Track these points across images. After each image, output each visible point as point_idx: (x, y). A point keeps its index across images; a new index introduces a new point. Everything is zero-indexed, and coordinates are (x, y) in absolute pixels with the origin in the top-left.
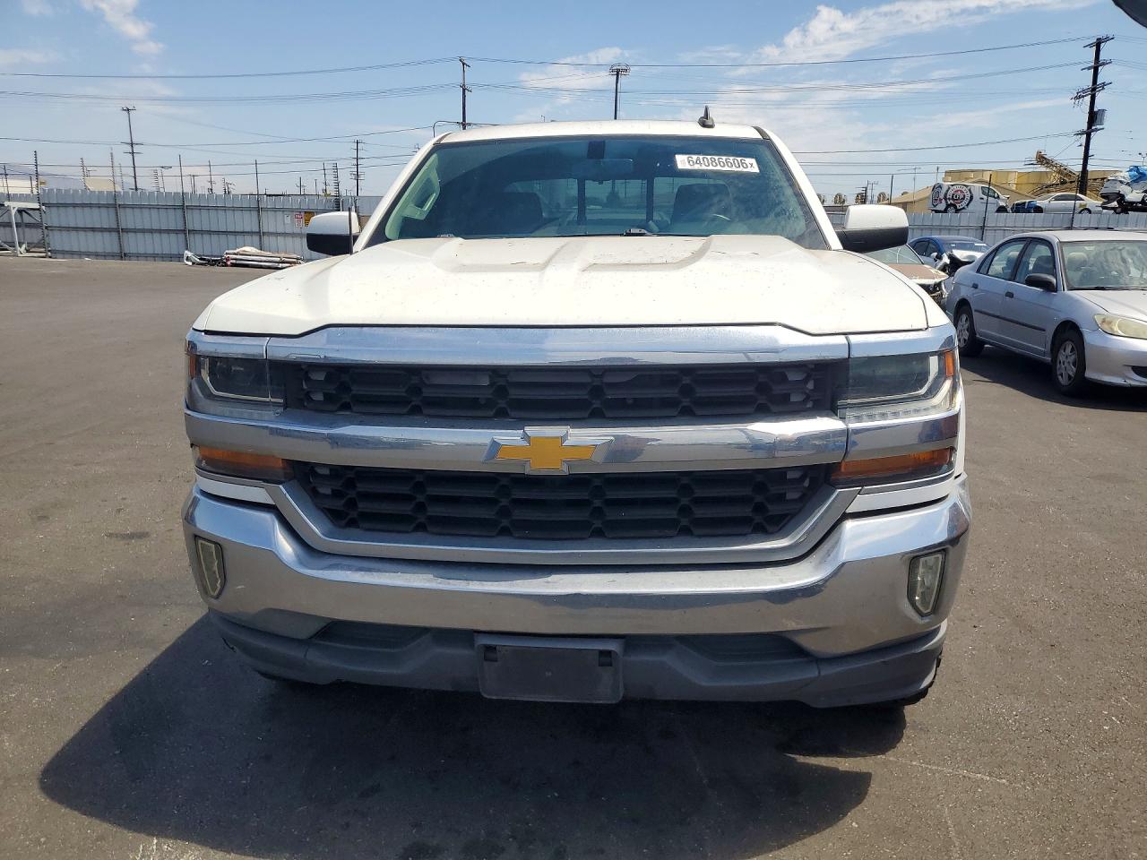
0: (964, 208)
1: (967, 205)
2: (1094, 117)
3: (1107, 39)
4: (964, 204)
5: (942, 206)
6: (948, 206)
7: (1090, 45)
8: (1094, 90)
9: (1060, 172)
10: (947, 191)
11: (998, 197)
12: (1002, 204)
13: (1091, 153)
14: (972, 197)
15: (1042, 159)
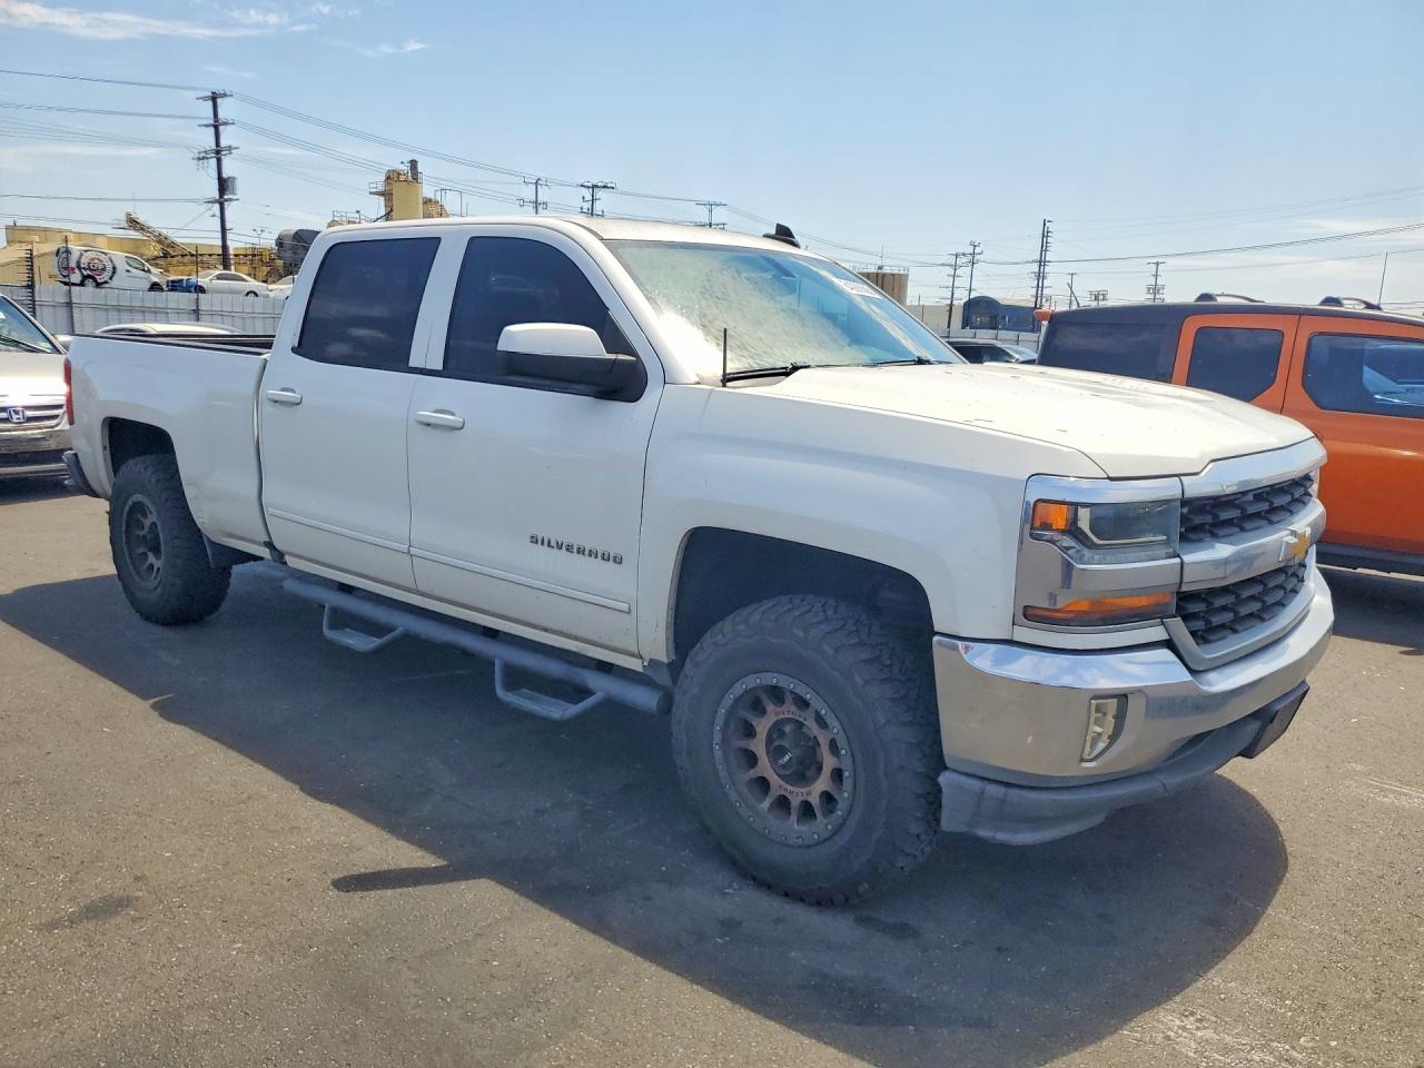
0: (106, 282)
1: (111, 279)
2: (224, 185)
3: (224, 95)
4: (105, 276)
5: (76, 278)
6: (85, 278)
7: (205, 99)
8: (218, 152)
9: (160, 242)
10: (80, 258)
11: (149, 271)
12: (155, 280)
13: (228, 226)
14: (114, 268)
15: (133, 223)
